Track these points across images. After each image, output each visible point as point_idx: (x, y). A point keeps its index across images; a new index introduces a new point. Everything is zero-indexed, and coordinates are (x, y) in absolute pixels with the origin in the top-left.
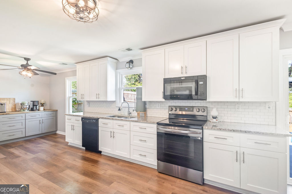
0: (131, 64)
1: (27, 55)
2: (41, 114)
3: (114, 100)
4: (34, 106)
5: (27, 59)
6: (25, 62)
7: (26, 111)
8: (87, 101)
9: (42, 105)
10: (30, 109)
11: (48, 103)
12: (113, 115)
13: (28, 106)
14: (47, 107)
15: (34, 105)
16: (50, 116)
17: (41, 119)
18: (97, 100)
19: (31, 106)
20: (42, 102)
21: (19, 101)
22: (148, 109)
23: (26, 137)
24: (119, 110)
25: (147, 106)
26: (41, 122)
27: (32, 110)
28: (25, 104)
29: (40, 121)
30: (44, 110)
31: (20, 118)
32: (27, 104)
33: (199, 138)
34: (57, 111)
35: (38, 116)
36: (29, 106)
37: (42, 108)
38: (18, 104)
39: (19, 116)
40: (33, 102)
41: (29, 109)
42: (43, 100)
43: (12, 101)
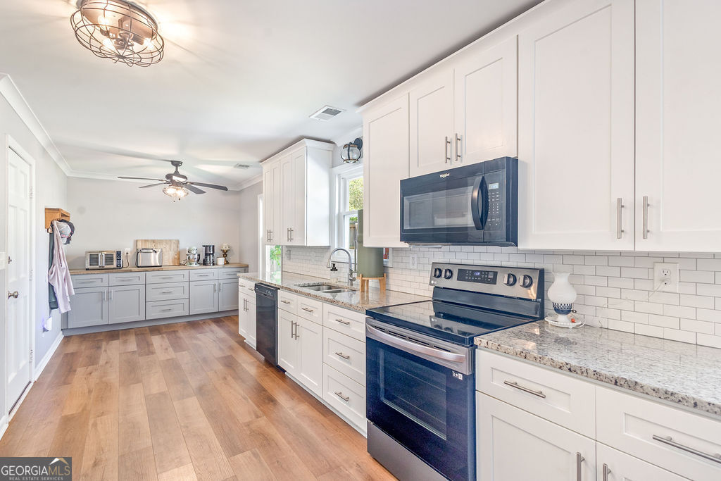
0: (356, 149)
1: (173, 153)
2: (218, 272)
3: (327, 244)
4: (207, 257)
5: (176, 164)
6: (172, 170)
7: (194, 265)
8: (287, 246)
9: (225, 254)
10: (201, 261)
11: (235, 251)
13: (196, 256)
14: (232, 258)
15: (206, 254)
16: (229, 277)
17: (216, 282)
19: (203, 257)
20: (224, 248)
21: (184, 246)
22: (390, 271)
23: (190, 316)
24: (334, 269)
25: (388, 262)
26: (217, 288)
27: (205, 263)
28: (192, 252)
29: (215, 285)
30: (227, 263)
31: (180, 278)
32: (195, 252)
33: (460, 377)
34: (247, 266)
35: (211, 277)
36: (199, 255)
37: (220, 261)
38: (185, 250)
39: (180, 275)
40: (206, 247)
41: (198, 260)
42: (225, 244)
43: (173, 246)
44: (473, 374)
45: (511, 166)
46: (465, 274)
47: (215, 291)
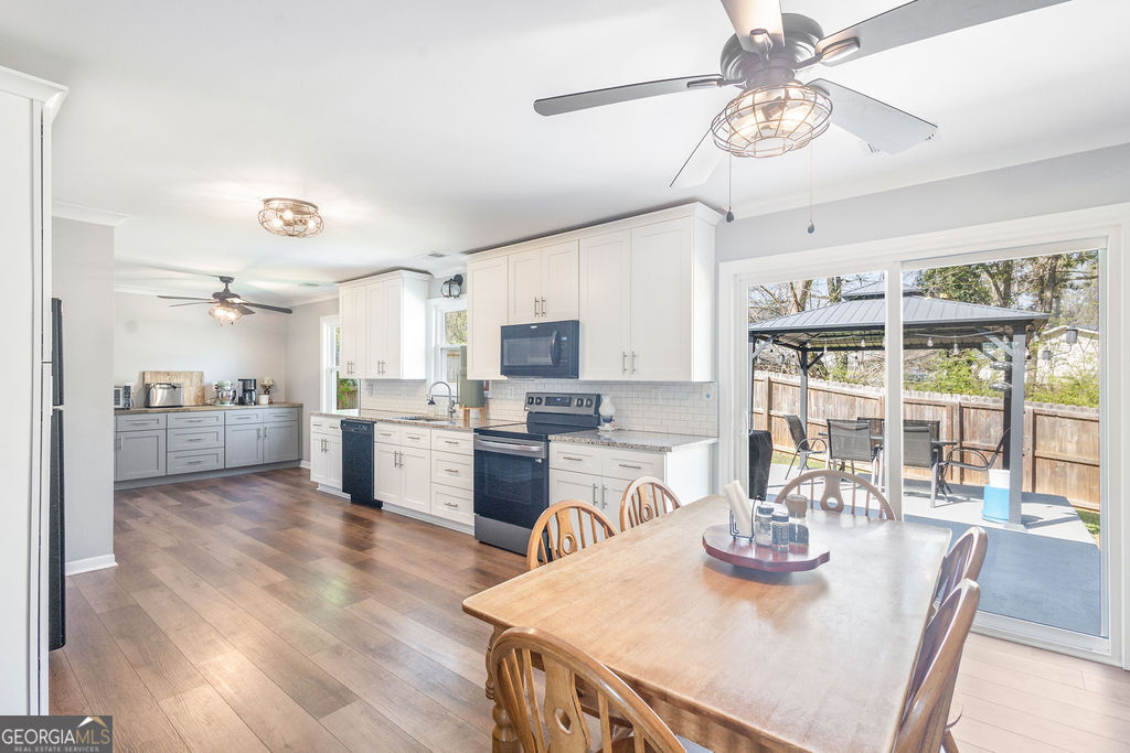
0: (457, 286)
1: (226, 271)
2: (262, 414)
3: (422, 376)
4: (246, 394)
5: (226, 280)
6: (221, 287)
7: (228, 404)
8: (367, 380)
9: (267, 390)
10: (237, 399)
11: (281, 386)
12: (414, 416)
13: (231, 393)
14: (279, 396)
15: (245, 391)
16: (285, 419)
17: (261, 427)
18: (381, 377)
19: (240, 393)
20: (266, 383)
21: (211, 379)
22: (491, 402)
23: (225, 470)
24: (432, 403)
25: (489, 394)
26: (261, 433)
27: (242, 402)
28: (226, 388)
29: (259, 430)
30: (271, 403)
31: (214, 422)
32: (229, 388)
33: (540, 461)
34: (301, 406)
35: (254, 420)
36: (235, 392)
37: (264, 399)
38: (211, 385)
39: (212, 417)
40: (244, 381)
41: (234, 399)
42: (267, 378)
43: (195, 380)
44: (548, 458)
45: (574, 326)
46: (551, 400)
47: (259, 437)
